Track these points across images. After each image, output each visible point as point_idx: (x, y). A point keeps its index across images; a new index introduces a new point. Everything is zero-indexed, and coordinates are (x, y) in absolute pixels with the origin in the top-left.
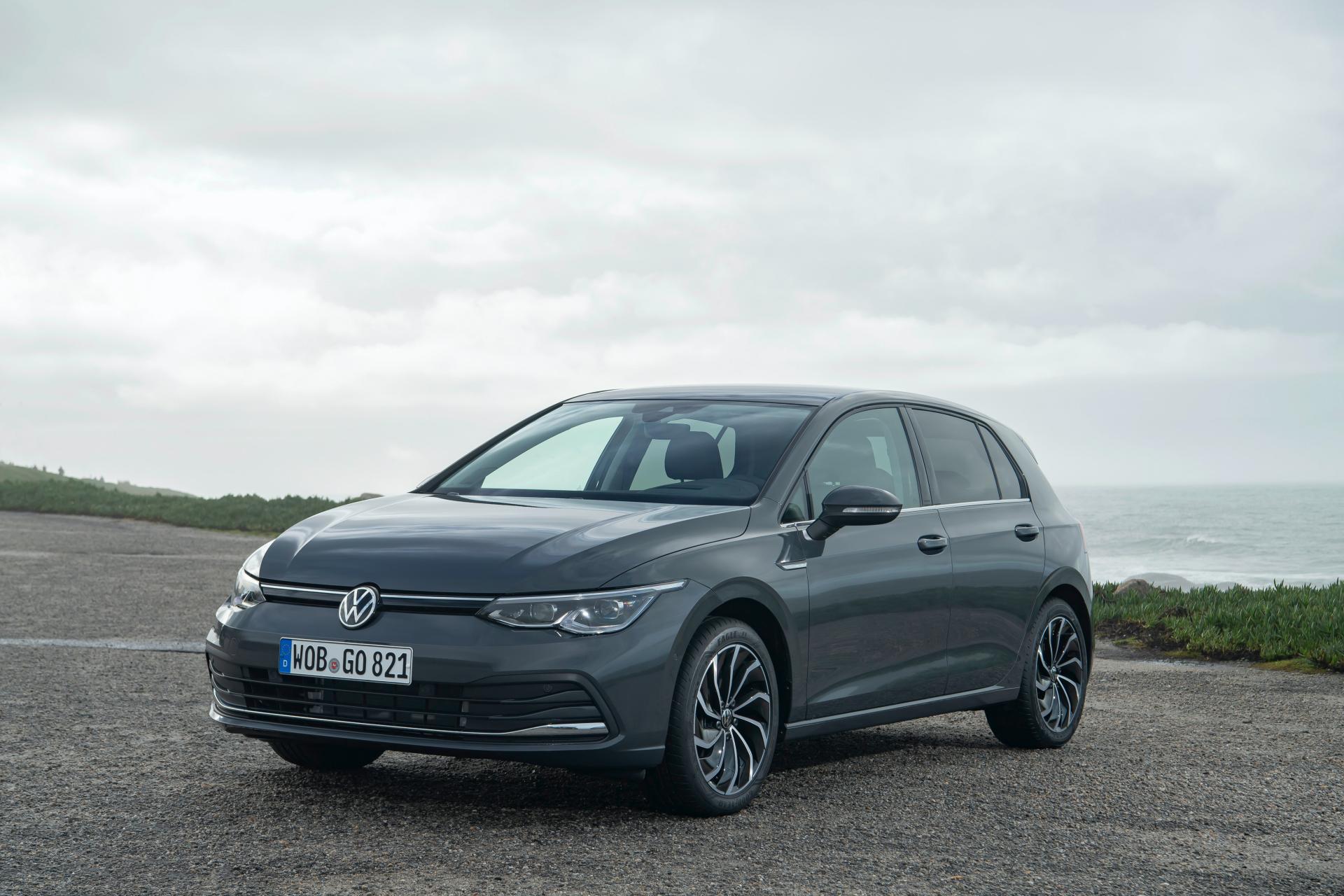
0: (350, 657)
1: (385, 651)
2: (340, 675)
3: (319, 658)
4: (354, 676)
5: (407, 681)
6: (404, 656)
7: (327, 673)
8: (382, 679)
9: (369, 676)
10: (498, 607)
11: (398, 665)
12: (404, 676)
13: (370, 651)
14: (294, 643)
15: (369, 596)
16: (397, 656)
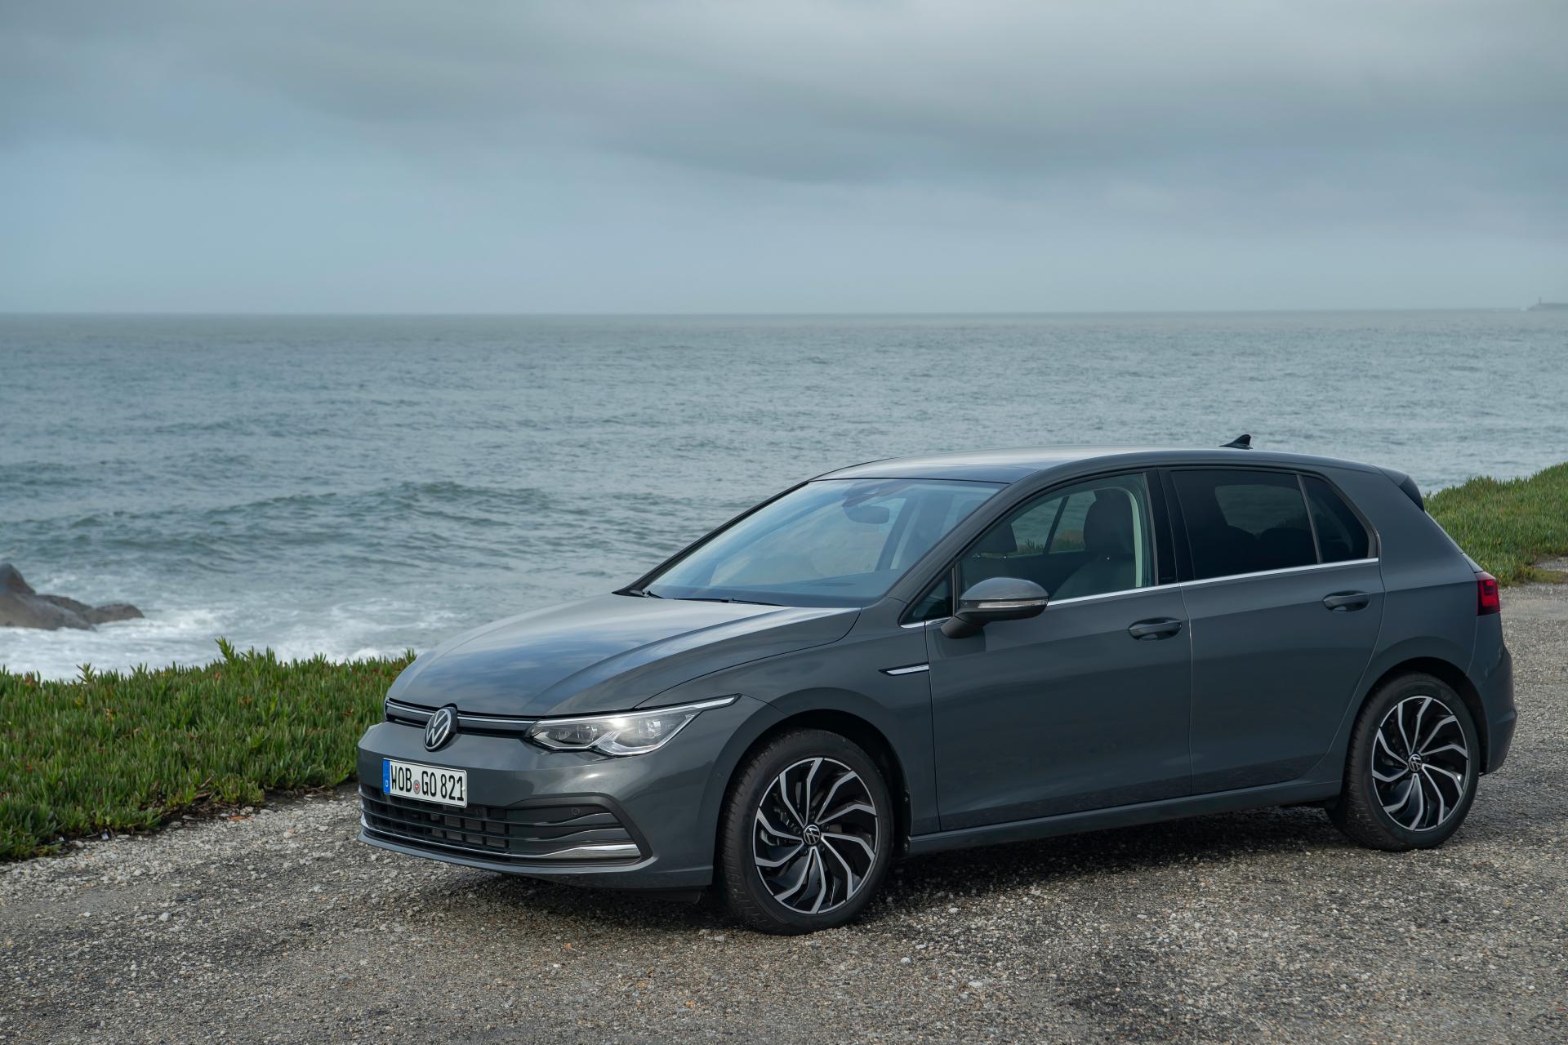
0: (427, 779)
1: (448, 773)
2: (421, 796)
3: (407, 779)
4: (429, 798)
5: (463, 804)
6: (460, 779)
7: (412, 795)
8: (447, 801)
9: (438, 799)
10: (544, 729)
11: (457, 786)
12: (461, 799)
13: (438, 772)
14: (391, 763)
15: (445, 719)
16: (457, 779)
